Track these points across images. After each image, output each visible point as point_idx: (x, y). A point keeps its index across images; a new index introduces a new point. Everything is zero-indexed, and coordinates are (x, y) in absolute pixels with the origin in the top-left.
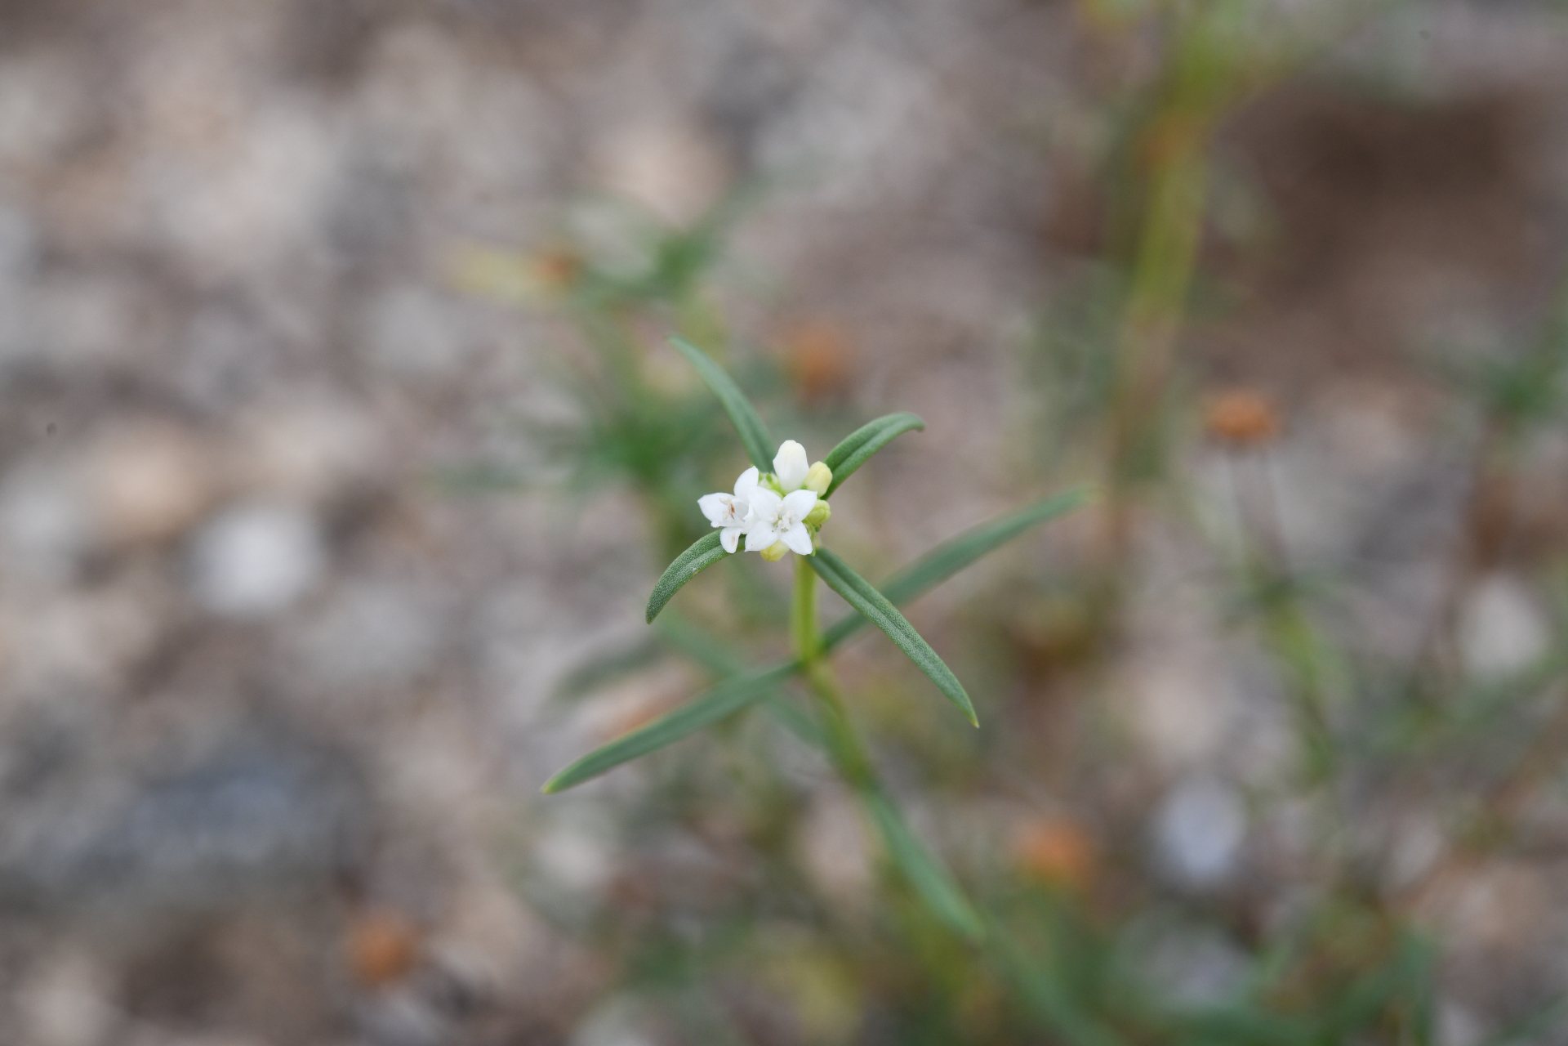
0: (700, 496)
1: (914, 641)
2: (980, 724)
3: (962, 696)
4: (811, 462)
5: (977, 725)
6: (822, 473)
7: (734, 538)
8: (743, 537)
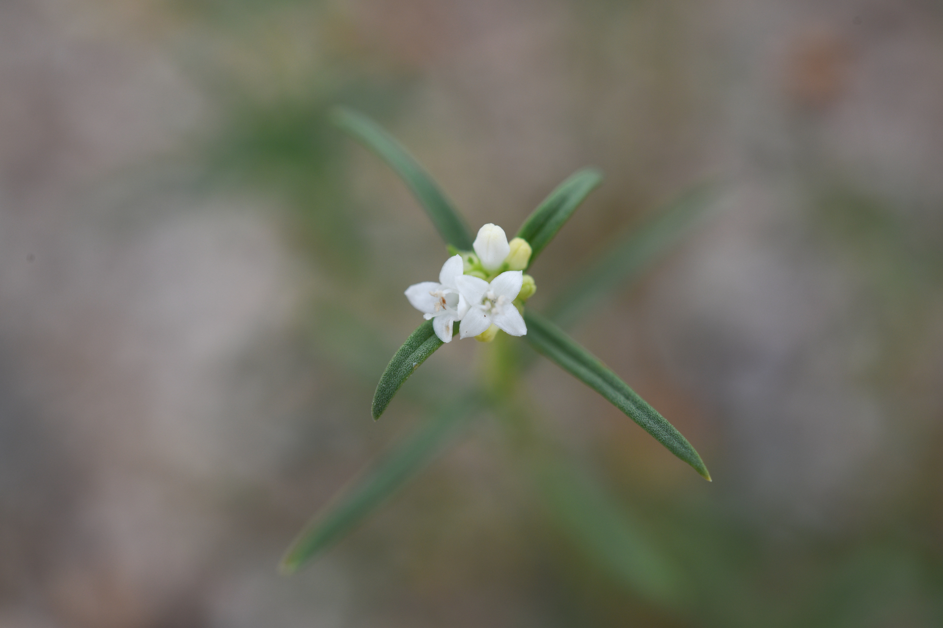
0: (406, 287)
1: (635, 402)
2: (712, 479)
3: (692, 454)
4: (509, 238)
5: (710, 480)
6: (522, 247)
7: (447, 327)
8: (457, 325)
